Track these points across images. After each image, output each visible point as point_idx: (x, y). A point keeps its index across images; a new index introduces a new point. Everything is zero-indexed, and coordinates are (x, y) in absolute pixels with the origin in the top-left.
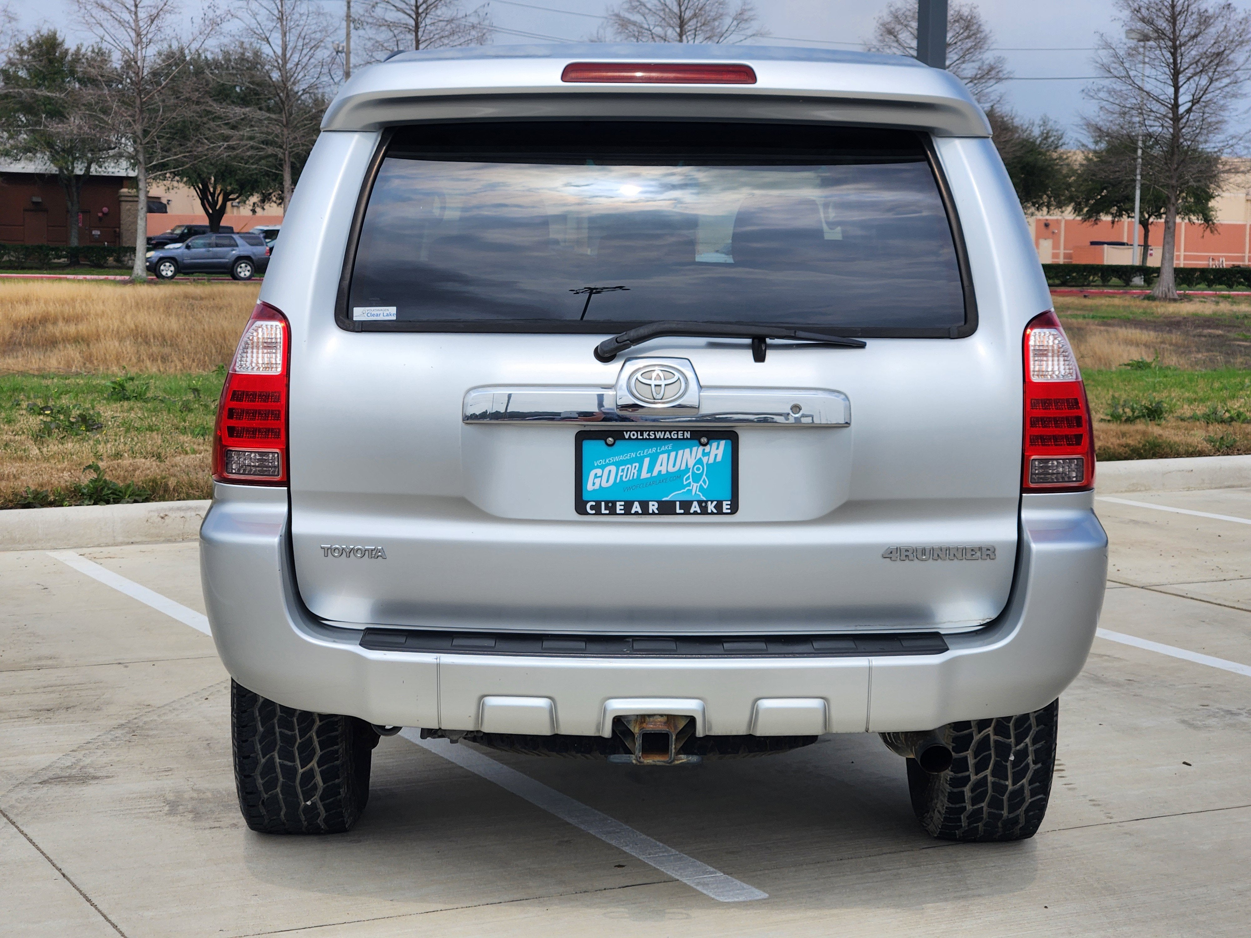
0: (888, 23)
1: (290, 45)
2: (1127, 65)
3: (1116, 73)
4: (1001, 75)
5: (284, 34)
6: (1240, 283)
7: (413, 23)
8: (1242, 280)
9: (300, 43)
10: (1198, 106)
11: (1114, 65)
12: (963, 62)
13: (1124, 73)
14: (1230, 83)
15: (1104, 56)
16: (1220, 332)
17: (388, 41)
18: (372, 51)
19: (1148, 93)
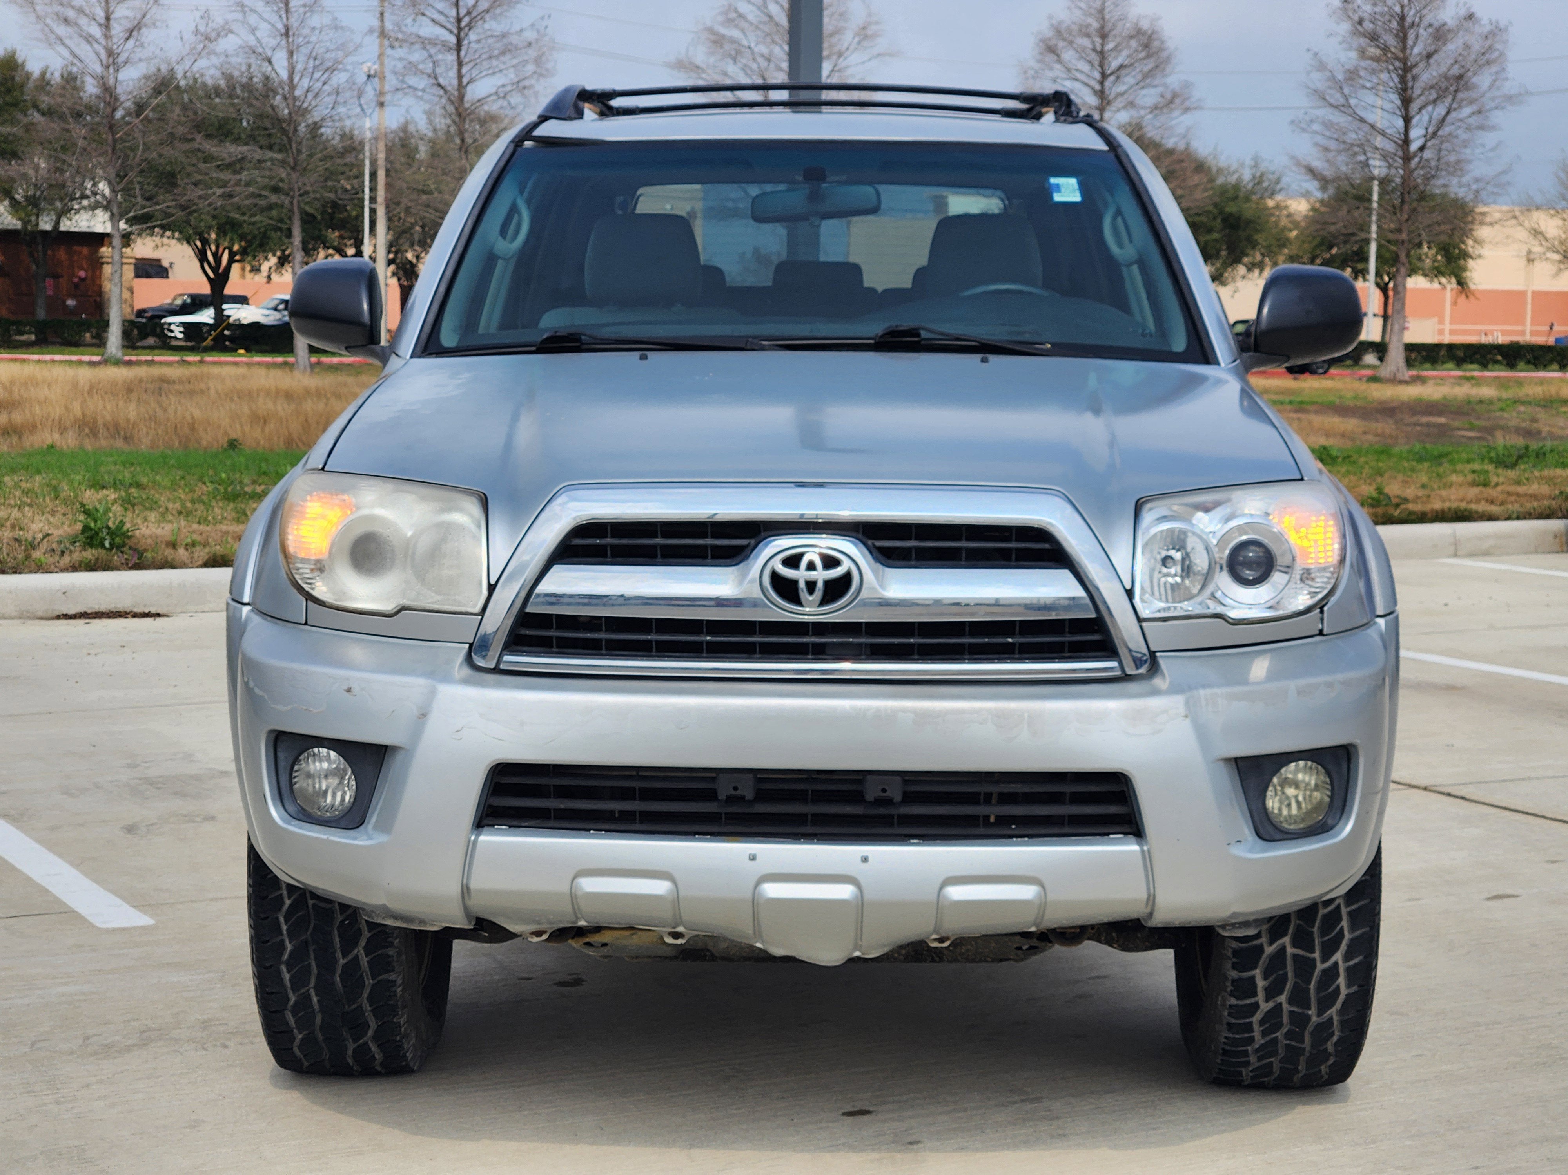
0: (1050, 39)
1: (299, 67)
2: (1346, 91)
3: (1332, 101)
4: (1187, 103)
5: (291, 53)
6: (1496, 362)
7: (453, 40)
8: (1499, 358)
9: (311, 64)
10: (1433, 141)
11: (1329, 91)
12: (1143, 88)
13: (1342, 101)
14: (1473, 113)
15: (1318, 80)
16: (1442, 420)
17: (423, 62)
18: (404, 75)
19: (1372, 126)
